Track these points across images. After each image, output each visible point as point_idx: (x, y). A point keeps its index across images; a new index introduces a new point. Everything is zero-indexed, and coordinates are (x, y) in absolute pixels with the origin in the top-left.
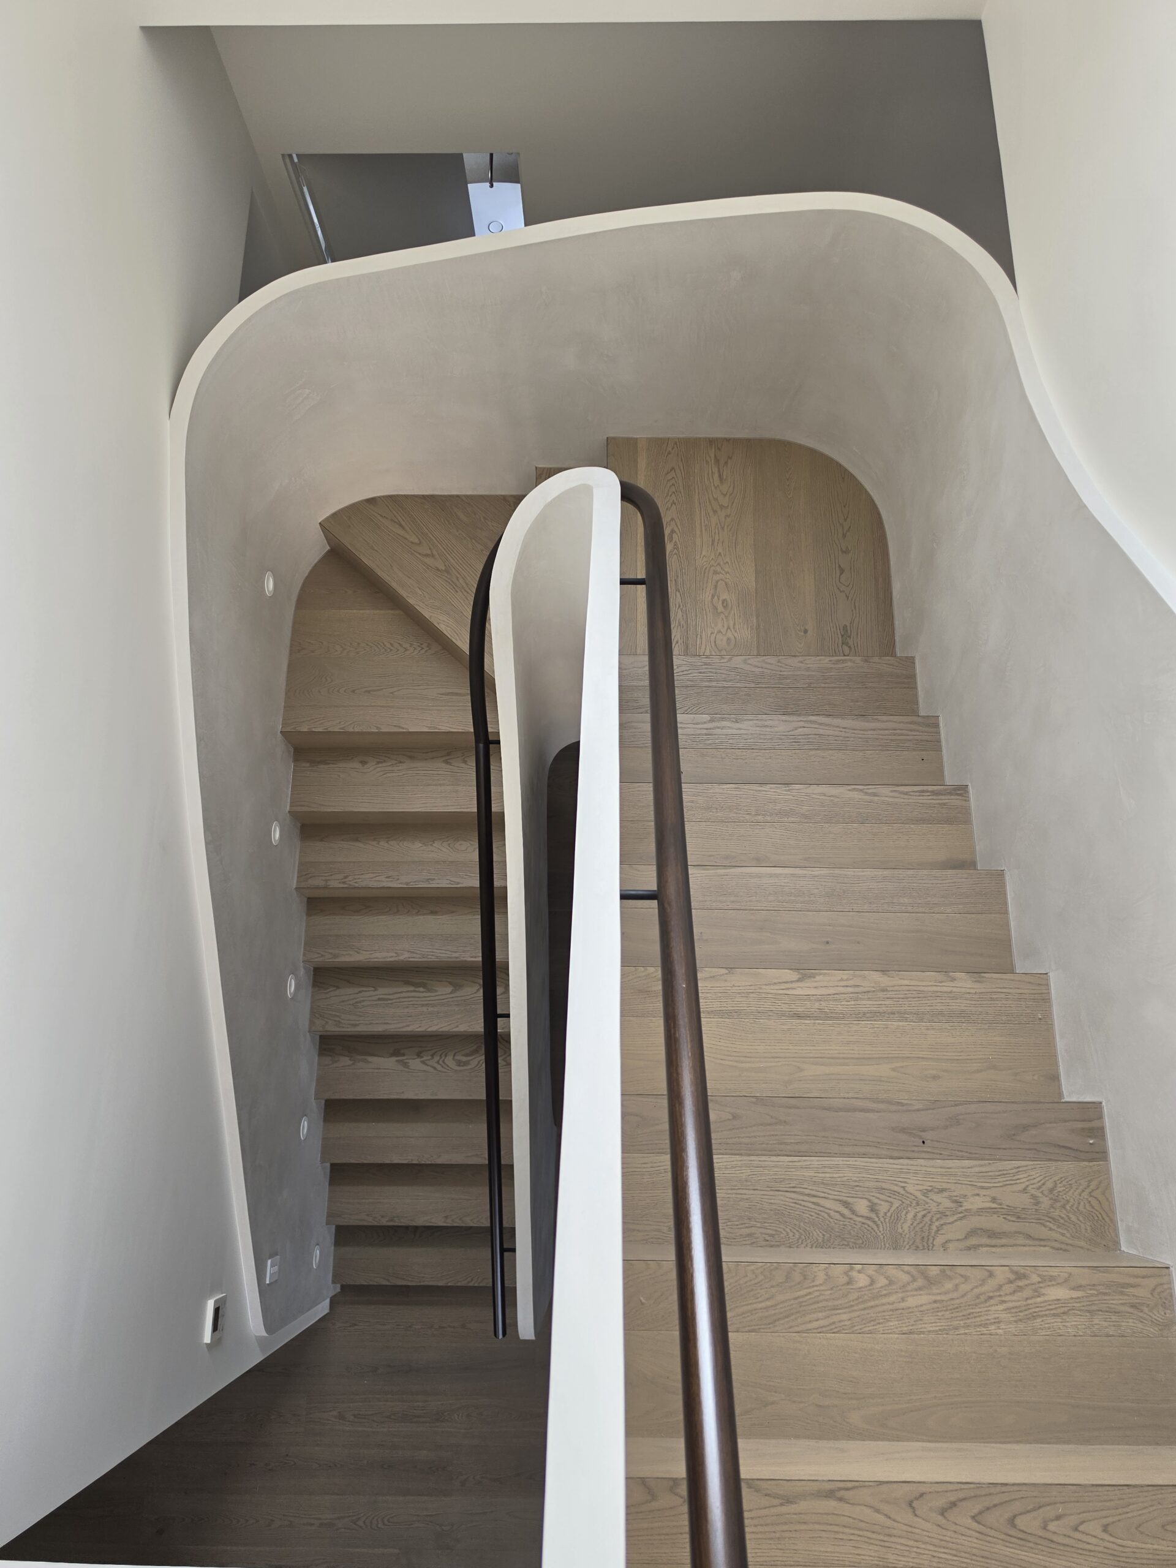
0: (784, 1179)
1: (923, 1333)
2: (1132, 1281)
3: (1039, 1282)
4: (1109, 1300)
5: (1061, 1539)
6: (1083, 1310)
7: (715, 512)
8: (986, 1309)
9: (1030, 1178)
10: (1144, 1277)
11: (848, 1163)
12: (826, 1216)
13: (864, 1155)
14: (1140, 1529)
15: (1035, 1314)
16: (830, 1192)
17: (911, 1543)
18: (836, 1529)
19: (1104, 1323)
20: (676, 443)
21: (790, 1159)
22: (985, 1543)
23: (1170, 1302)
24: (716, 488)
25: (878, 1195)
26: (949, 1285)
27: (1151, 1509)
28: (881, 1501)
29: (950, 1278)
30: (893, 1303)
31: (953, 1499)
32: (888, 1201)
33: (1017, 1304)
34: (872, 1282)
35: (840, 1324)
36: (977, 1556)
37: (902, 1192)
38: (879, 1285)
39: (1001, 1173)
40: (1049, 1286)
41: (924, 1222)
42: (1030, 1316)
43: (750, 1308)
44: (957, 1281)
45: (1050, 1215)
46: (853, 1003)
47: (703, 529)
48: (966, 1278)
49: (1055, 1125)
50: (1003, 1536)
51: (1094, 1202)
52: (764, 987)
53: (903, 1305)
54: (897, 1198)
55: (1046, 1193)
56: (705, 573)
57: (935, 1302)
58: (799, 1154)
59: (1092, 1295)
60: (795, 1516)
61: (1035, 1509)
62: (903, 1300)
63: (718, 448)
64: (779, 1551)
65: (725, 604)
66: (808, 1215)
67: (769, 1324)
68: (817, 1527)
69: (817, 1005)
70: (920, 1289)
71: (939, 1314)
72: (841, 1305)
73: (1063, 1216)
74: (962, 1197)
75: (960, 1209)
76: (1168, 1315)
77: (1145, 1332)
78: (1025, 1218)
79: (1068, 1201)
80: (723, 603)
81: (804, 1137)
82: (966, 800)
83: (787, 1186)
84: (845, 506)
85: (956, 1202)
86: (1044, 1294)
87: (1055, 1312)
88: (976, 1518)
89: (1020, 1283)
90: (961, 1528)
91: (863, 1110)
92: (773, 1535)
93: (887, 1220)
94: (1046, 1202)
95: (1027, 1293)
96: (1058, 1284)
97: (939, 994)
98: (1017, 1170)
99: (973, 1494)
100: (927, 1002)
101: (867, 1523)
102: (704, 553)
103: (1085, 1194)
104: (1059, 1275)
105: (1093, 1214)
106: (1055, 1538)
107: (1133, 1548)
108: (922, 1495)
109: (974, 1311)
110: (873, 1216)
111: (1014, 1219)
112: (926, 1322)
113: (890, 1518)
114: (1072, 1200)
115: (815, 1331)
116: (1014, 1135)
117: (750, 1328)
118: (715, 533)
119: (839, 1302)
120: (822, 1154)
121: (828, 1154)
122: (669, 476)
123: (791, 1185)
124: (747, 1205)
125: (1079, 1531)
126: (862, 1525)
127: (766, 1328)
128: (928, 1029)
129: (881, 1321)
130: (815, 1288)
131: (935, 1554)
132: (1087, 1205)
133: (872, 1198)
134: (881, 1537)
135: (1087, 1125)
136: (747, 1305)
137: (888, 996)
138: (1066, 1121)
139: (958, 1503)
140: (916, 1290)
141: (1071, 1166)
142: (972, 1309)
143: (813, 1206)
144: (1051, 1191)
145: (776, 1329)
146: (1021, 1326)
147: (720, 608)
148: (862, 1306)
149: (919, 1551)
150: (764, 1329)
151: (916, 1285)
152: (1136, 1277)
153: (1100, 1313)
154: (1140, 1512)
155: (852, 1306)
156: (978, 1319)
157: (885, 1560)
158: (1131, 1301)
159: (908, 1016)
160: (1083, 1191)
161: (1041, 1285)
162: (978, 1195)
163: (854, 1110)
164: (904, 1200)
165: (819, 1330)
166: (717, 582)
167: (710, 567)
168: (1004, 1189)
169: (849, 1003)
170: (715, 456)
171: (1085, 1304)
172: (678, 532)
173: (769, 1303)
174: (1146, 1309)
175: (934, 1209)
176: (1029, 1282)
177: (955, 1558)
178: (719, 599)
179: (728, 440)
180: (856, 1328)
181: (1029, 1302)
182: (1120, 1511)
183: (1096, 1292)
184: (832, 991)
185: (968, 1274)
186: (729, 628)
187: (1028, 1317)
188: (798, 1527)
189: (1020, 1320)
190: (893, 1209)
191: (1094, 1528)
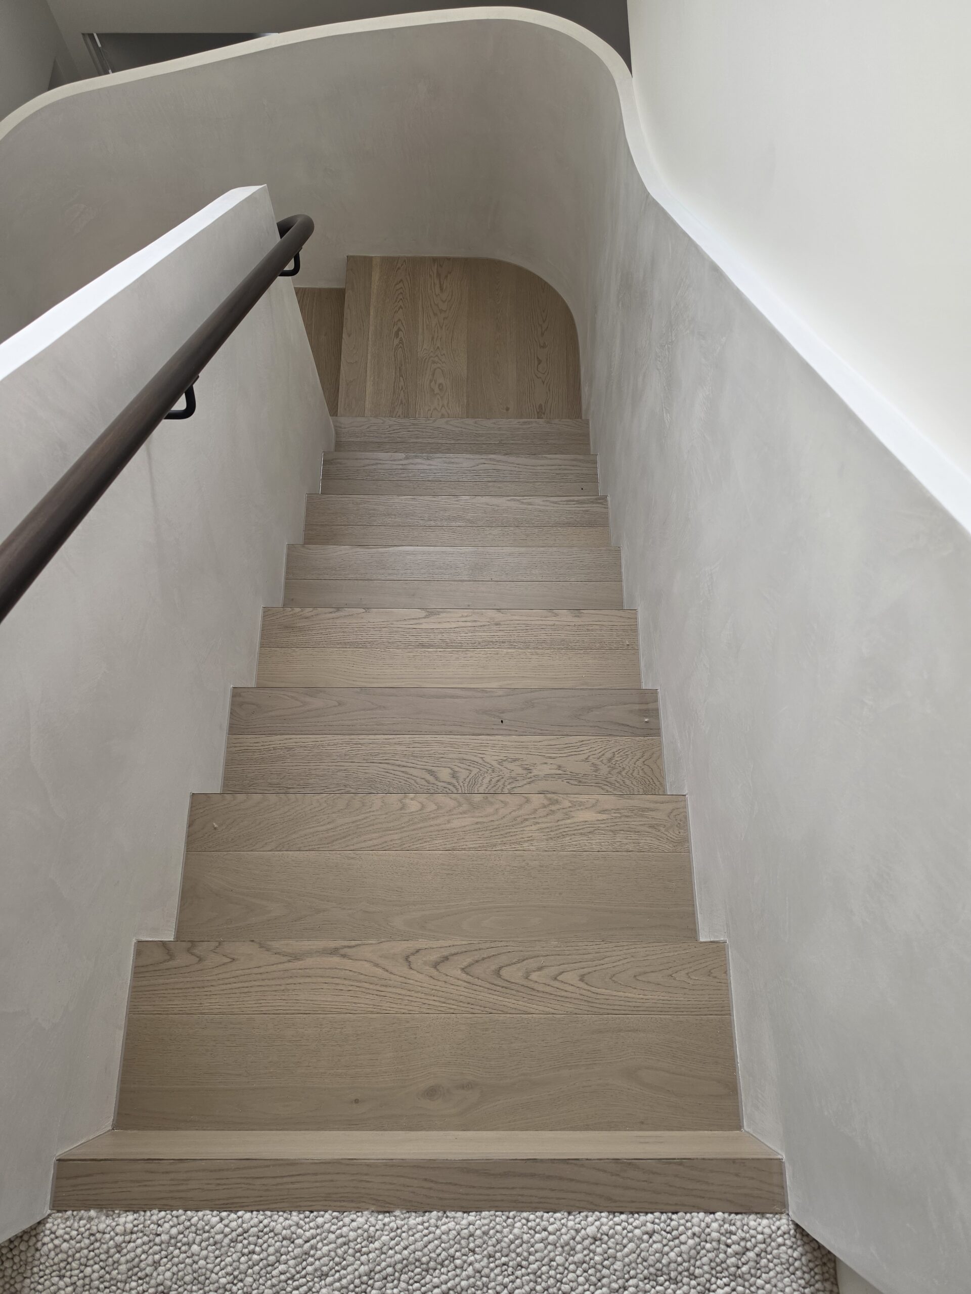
0: (379, 753)
1: (464, 849)
2: (652, 806)
3: (570, 807)
4: (631, 822)
5: (541, 988)
6: (607, 830)
7: (435, 314)
8: (522, 829)
9: (591, 749)
10: (662, 803)
11: (436, 739)
12: (413, 782)
13: (451, 733)
14: (613, 979)
15: (564, 834)
16: (419, 763)
17: (403, 992)
18: (337, 981)
19: (625, 840)
20: (405, 261)
21: (386, 737)
22: (473, 992)
23: (684, 823)
24: (437, 296)
25: (460, 765)
26: (490, 810)
27: (626, 961)
28: (381, 957)
29: (491, 803)
30: (440, 825)
31: (446, 954)
32: (467, 769)
33: (549, 825)
34: (423, 807)
35: (392, 843)
36: (464, 1003)
37: (481, 761)
38: (429, 810)
39: (567, 745)
40: (578, 810)
41: (498, 786)
42: (560, 835)
43: (311, 830)
44: (497, 806)
45: (608, 780)
46: (470, 634)
47: (425, 327)
48: (506, 804)
49: (615, 707)
50: (488, 985)
51: (646, 769)
52: (395, 623)
53: (448, 826)
54: (476, 766)
55: (605, 761)
56: (425, 362)
57: (477, 823)
58: (395, 733)
59: (616, 818)
60: (300, 971)
61: (518, 962)
62: (449, 822)
63: (440, 265)
64: (282, 1001)
65: (441, 387)
66: (397, 782)
67: (328, 844)
68: (320, 980)
69: (440, 636)
70: (465, 813)
71: (480, 833)
72: (393, 826)
73: (619, 780)
74: (532, 765)
75: (529, 775)
76: (681, 834)
77: (660, 848)
78: (585, 783)
79: (624, 769)
80: (439, 386)
81: (400, 719)
82: (605, 508)
83: (382, 758)
84: (544, 311)
85: (526, 769)
86: (573, 817)
87: (581, 831)
88: (465, 970)
89: (553, 808)
90: (451, 979)
91: (452, 697)
92: (278, 988)
93: (466, 785)
94: (604, 769)
95: (559, 815)
96: (586, 808)
97: (543, 627)
98: (581, 743)
99: (464, 950)
100: (533, 633)
101: (366, 975)
102: (424, 347)
103: (639, 763)
104: (587, 801)
105: (646, 779)
106: (536, 986)
107: (607, 995)
108: (418, 951)
109: (510, 830)
110: (454, 781)
111: (576, 783)
112: (468, 840)
113: (387, 971)
114: (627, 768)
115: (368, 849)
116: (580, 715)
117: (310, 847)
118: (434, 332)
119: (392, 824)
120: (413, 733)
121: (420, 733)
122: (398, 287)
123: (385, 758)
124: (344, 775)
125: (558, 980)
126: (362, 977)
127: (325, 847)
128: (532, 655)
129: (429, 839)
130: (372, 814)
131: (426, 1001)
132: (641, 771)
133: (453, 767)
134: (378, 988)
135: (644, 707)
136: (310, 828)
137: (501, 629)
138: (625, 704)
139: (450, 958)
140: (461, 813)
141: (629, 740)
142: (509, 829)
143: (403, 775)
144: (610, 760)
145: (334, 848)
146: (552, 843)
147: (437, 390)
148: (412, 828)
149: (410, 998)
150: (322, 847)
151: (461, 809)
152: (656, 802)
153: (622, 832)
154: (615, 964)
155: (403, 827)
156: (514, 838)
157: (379, 1007)
158: (650, 823)
159: (516, 644)
160: (638, 760)
161: (571, 809)
162: (546, 763)
163: (445, 697)
164: (482, 769)
165: (372, 848)
166: (435, 370)
167: (430, 358)
168: (569, 758)
169: (467, 635)
170: (437, 271)
171: (609, 825)
172: (403, 330)
173: (329, 826)
174: (662, 829)
175: (508, 775)
176: (561, 806)
177: (444, 1005)
178: (436, 383)
179: (449, 259)
180: (404, 846)
181: (560, 823)
182: (596, 962)
183: (619, 815)
184: (453, 625)
185: (508, 800)
186: (443, 406)
187: (558, 836)
188: (302, 980)
189: (551, 838)
190: (472, 775)
191: (571, 977)
